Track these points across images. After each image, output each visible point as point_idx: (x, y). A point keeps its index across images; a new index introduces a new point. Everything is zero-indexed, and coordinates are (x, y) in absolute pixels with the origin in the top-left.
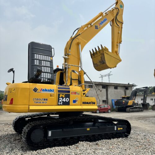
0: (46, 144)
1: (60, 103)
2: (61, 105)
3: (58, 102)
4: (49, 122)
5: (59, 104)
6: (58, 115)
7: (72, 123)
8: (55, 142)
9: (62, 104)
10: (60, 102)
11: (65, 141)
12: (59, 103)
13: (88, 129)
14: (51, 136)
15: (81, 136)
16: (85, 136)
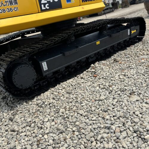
0: (43, 82)
1: (45, 7)
2: (46, 10)
3: (41, 4)
4: (37, 47)
5: (43, 8)
6: (40, 33)
7: (73, 38)
8: (57, 75)
9: (48, 8)
10: (45, 4)
11: (70, 70)
12: (43, 5)
13: (98, 43)
14: (47, 69)
15: (90, 56)
16: (95, 54)
